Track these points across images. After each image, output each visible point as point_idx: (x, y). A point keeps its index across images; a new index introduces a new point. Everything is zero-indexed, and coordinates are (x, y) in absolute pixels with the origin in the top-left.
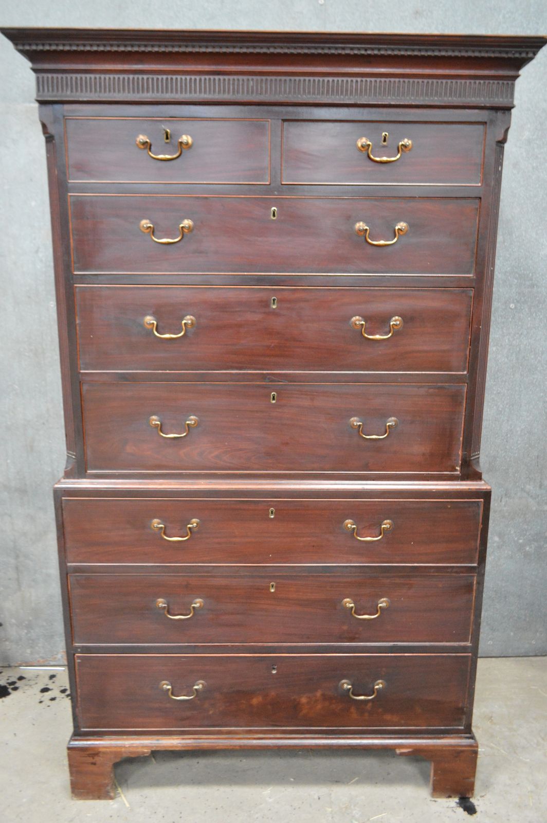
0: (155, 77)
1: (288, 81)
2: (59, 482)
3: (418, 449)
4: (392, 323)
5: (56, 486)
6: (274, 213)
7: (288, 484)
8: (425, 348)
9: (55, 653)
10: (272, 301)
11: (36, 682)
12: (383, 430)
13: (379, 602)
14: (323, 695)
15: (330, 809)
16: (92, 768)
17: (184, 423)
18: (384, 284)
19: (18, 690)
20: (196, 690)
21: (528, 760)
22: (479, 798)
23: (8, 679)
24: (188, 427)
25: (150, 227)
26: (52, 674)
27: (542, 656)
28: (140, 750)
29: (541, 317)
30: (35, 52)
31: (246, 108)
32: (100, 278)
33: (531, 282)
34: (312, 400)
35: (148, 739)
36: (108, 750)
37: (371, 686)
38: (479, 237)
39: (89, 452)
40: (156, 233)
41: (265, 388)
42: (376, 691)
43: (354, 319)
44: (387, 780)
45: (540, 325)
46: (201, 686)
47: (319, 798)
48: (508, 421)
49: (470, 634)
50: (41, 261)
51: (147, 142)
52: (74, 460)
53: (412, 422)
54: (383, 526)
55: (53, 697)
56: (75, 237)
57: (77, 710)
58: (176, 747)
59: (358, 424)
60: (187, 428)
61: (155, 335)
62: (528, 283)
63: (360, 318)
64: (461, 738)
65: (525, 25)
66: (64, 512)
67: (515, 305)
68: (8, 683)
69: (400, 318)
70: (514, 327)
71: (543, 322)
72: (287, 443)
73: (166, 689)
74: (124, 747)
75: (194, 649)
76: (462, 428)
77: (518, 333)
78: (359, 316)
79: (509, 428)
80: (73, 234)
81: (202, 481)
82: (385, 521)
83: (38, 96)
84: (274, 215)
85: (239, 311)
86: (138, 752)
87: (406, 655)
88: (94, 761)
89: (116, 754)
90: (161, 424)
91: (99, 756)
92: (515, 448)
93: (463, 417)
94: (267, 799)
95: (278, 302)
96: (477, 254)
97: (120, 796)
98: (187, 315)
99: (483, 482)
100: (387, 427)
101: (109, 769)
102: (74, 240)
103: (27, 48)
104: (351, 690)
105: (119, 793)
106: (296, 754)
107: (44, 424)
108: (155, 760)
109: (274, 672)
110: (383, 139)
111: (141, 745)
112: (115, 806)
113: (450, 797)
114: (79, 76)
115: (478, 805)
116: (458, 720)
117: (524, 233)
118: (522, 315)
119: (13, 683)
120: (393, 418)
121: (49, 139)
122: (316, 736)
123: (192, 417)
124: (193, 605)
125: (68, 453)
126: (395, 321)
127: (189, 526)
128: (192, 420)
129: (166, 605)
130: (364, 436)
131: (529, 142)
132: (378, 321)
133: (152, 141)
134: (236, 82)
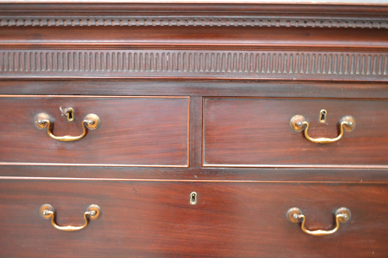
6: (194, 198)
25: (51, 214)
31: (162, 84)
40: (58, 218)
51: (47, 122)
110: (321, 116)
133: (53, 120)
134: (149, 56)
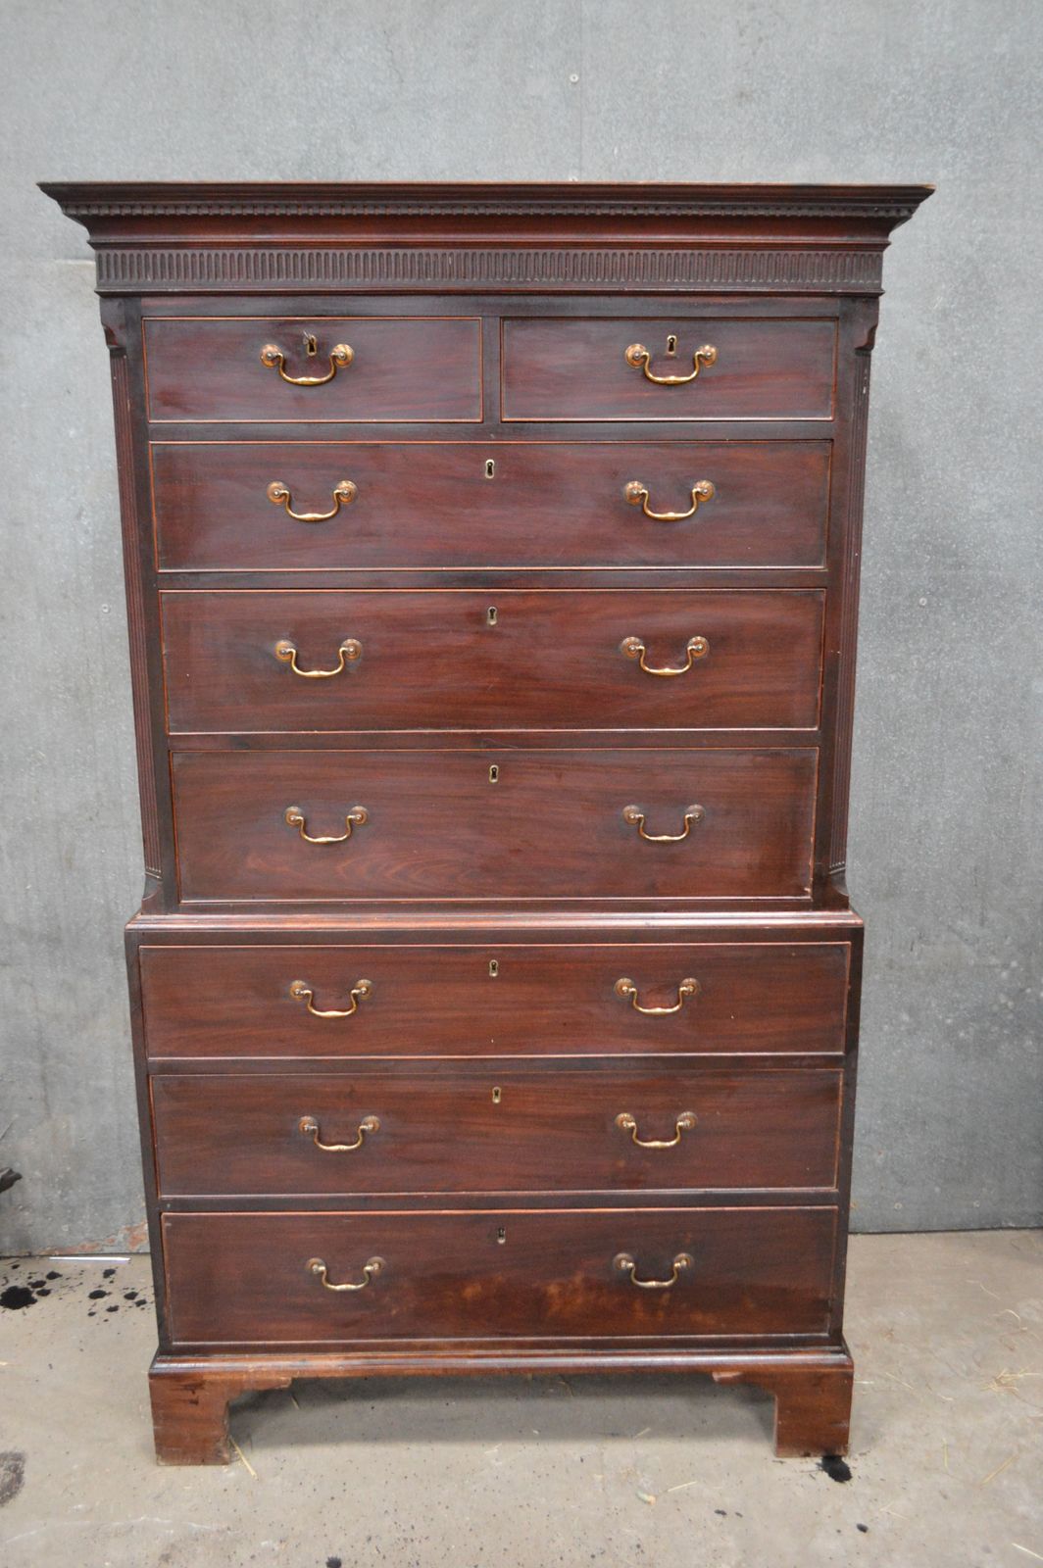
0: (292, 252)
1: (509, 256)
2: (133, 919)
3: (740, 858)
4: (690, 648)
5: (129, 926)
6: (490, 468)
7: (520, 919)
8: (747, 688)
9: (113, 1231)
10: (489, 613)
11: (81, 1281)
12: (680, 826)
13: (679, 1119)
14: (586, 1280)
15: (600, 1477)
16: (192, 1410)
17: (343, 818)
18: (677, 584)
19: (49, 1296)
20: (369, 1273)
21: (950, 1399)
22: (857, 1456)
23: (30, 1278)
24: (351, 826)
25: (285, 494)
26: (108, 1268)
27: (993, 1229)
28: (273, 1377)
29: (975, 619)
30: (96, 217)
31: (442, 299)
32: (202, 578)
33: (955, 559)
34: (560, 776)
35: (288, 1360)
36: (218, 1377)
37: (669, 1264)
38: (833, 503)
39: (184, 869)
40: (295, 503)
41: (479, 757)
42: (675, 1272)
43: (627, 640)
44: (702, 1431)
45: (973, 634)
46: (376, 1266)
47: (582, 1460)
48: (921, 805)
49: (836, 1172)
50: (87, 532)
51: (278, 357)
52: (160, 883)
53: (728, 813)
54: (682, 989)
55: (113, 1305)
56: (161, 512)
57: (165, 1310)
58: (336, 1371)
59: (637, 816)
60: (349, 827)
61: (294, 672)
62: (949, 561)
63: (638, 640)
64: (824, 1352)
65: (931, 114)
66: (142, 970)
67: (928, 600)
68: (29, 1284)
69: (704, 640)
70: (927, 639)
71: (978, 629)
72: (519, 850)
73: (317, 1271)
74: (247, 1372)
75: (365, 1203)
76: (814, 822)
77: (935, 650)
78: (636, 636)
79: (923, 818)
80: (156, 507)
81: (375, 916)
82: (686, 981)
83: (99, 285)
84: (490, 472)
85: (434, 631)
86: (270, 1381)
87: (727, 1209)
88: (194, 1397)
89: (234, 1385)
90: (305, 821)
91: (203, 1388)
92: (935, 855)
93: (815, 804)
94: (493, 1461)
95: (499, 615)
96: (829, 531)
97: (240, 1459)
98: (347, 639)
99: (850, 913)
100: (686, 822)
101: (221, 1412)
102: (158, 516)
103: (84, 212)
104: (633, 1271)
105: (238, 1454)
106: (544, 1393)
107: (91, 819)
108: (298, 1404)
109: (502, 1241)
110: (668, 345)
111: (276, 1369)
112: (232, 1474)
113: (807, 1455)
114: (166, 252)
115: (854, 1468)
116: (817, 1322)
117: (939, 472)
118: (940, 617)
119: (41, 1284)
120: (696, 807)
121: (117, 353)
122: (575, 1351)
123: (357, 808)
124: (362, 1127)
125: (147, 870)
126: (696, 644)
127: (354, 991)
128: (357, 812)
129: (315, 1127)
130: (647, 837)
131: (945, 314)
132: (669, 645)
133: (288, 354)
134: (425, 258)
